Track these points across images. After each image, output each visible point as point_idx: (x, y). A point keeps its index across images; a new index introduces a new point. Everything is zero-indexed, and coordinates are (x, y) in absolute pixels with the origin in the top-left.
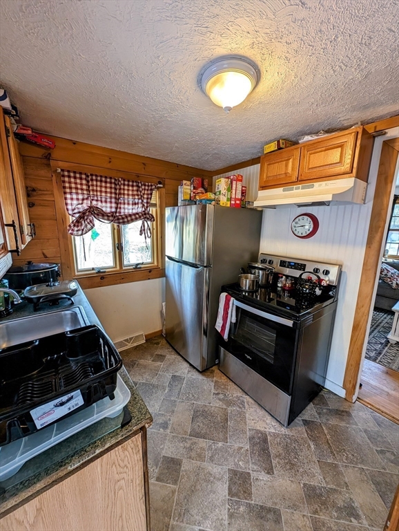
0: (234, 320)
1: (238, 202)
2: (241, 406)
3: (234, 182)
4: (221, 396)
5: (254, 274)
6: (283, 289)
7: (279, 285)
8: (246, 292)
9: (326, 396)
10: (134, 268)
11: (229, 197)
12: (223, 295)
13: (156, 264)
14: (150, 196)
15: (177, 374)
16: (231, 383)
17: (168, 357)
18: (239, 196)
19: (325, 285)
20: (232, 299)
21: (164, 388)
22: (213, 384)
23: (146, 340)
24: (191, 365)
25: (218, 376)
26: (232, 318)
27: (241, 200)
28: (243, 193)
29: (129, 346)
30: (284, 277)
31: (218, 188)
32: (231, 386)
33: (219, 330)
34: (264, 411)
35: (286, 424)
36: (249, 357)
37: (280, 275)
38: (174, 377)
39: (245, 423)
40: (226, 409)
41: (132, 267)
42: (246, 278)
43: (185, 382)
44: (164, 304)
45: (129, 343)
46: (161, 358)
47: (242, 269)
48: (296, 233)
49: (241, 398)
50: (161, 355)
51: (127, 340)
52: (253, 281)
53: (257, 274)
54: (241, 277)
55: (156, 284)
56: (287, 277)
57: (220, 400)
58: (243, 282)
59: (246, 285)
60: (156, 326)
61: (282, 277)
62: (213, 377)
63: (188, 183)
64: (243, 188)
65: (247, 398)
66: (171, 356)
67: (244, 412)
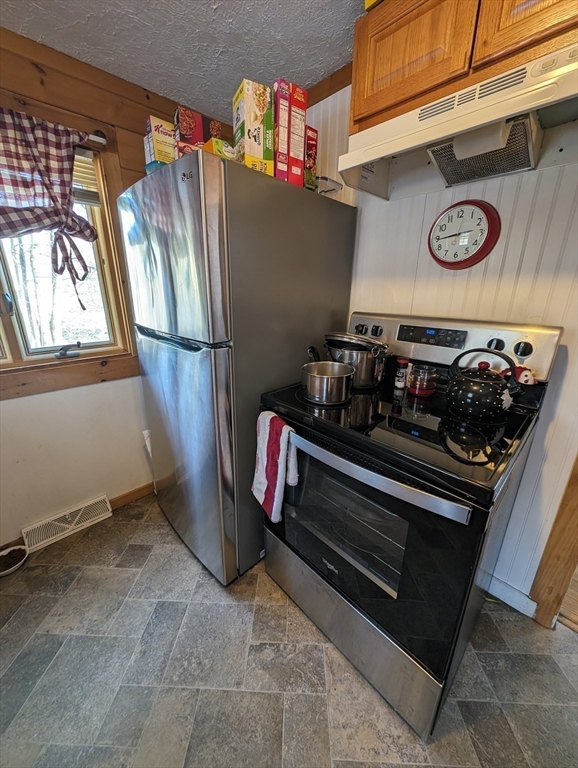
0: (293, 480)
1: (296, 171)
2: (315, 680)
3: (284, 104)
4: (268, 654)
5: (341, 360)
6: (409, 393)
7: (399, 384)
8: (320, 406)
9: (494, 616)
10: (58, 358)
11: (270, 145)
12: (266, 417)
13: (120, 345)
14: (66, 165)
15: (170, 598)
16: (292, 609)
17: (157, 550)
18: (298, 152)
19: (530, 383)
20: (286, 429)
21: (129, 650)
22: (250, 618)
23: (113, 511)
24: (204, 567)
25: (264, 593)
26: (289, 473)
27: (302, 165)
28: (310, 147)
29: (71, 529)
30: (410, 365)
31: (238, 119)
32: (294, 616)
33: (261, 498)
34: (369, 690)
35: (425, 734)
36: (332, 567)
37: (402, 362)
38: (161, 606)
39: (326, 742)
40: (278, 698)
41: (52, 355)
42: (322, 372)
43: (185, 620)
44: (146, 433)
45: (69, 523)
46: (139, 553)
47: (313, 350)
48: (440, 254)
49: (315, 654)
50: (141, 547)
51: (63, 519)
52: (340, 379)
53: (346, 361)
54: (308, 369)
55: (125, 389)
56: (419, 364)
57: (265, 667)
58: (313, 383)
59: (321, 390)
60: (140, 477)
61: (406, 366)
62: (253, 596)
63: (167, 126)
64: (310, 133)
65: (329, 652)
66: (165, 548)
67: (323, 700)
